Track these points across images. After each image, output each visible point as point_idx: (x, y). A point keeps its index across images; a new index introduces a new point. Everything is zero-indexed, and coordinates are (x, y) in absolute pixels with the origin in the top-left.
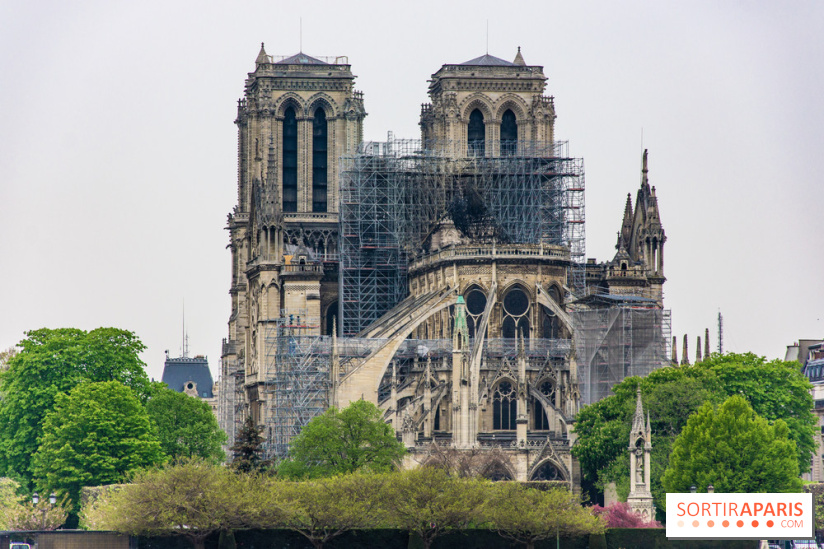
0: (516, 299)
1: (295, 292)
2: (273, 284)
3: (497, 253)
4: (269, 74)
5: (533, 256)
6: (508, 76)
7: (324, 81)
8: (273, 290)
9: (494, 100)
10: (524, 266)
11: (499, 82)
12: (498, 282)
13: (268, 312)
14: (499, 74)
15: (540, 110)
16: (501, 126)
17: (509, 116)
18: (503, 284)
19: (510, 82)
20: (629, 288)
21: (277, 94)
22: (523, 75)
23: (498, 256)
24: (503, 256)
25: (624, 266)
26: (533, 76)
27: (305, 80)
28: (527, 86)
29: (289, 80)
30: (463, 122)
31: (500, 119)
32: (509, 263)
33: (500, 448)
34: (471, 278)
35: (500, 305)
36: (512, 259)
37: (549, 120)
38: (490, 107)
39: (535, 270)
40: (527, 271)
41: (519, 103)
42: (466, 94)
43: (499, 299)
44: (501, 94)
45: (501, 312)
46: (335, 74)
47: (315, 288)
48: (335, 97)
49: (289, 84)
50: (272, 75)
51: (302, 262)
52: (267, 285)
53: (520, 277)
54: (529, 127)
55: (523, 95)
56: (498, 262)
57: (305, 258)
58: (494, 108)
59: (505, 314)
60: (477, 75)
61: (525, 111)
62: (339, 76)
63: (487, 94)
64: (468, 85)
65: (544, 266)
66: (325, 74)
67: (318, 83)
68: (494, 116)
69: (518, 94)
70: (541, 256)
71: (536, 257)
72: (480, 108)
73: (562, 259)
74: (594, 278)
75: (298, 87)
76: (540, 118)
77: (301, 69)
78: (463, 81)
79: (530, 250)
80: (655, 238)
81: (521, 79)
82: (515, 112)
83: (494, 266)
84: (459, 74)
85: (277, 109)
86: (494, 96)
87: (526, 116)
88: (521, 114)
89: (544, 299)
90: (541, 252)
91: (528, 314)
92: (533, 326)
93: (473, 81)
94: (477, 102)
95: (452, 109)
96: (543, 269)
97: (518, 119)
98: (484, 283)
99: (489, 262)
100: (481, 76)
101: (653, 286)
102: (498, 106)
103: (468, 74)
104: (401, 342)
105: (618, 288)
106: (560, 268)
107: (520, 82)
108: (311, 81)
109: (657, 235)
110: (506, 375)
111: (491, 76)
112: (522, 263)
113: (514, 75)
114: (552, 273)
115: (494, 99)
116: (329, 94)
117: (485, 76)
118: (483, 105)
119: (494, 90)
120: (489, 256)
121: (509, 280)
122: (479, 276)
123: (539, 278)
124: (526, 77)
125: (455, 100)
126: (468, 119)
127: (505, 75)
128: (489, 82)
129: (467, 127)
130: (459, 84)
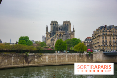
1: (48, 35)
4: (52, 22)
17: (68, 24)
18: (59, 34)
20: (72, 35)
30: (65, 25)
34: (57, 33)
37: (71, 25)
45: (59, 36)
47: (50, 35)
48: (56, 23)
53: (61, 33)
75: (54, 23)
83: (59, 32)
89: (62, 35)
90: (62, 31)
93: (65, 22)
101: (74, 35)
115: (67, 23)
124: (69, 22)
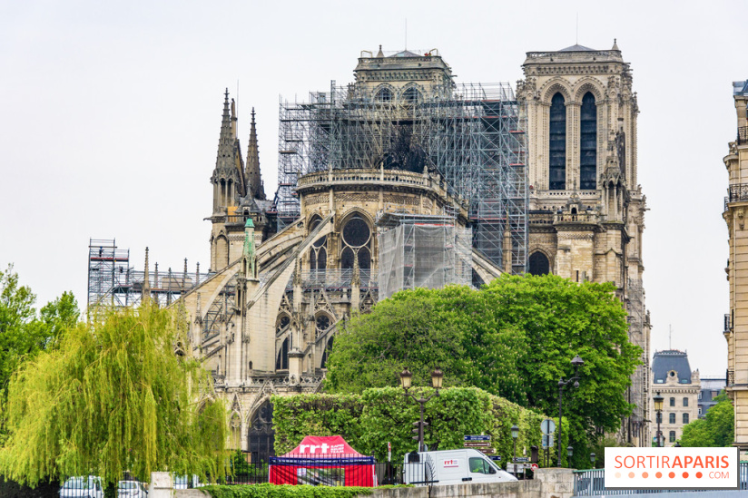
0: (356, 229)
1: (238, 243)
2: (220, 236)
3: (334, 179)
4: (365, 68)
5: (372, 182)
6: (585, 61)
7: (414, 71)
8: (221, 241)
9: (573, 83)
10: (363, 192)
11: (577, 66)
12: (336, 210)
13: (216, 263)
14: (577, 59)
15: (613, 90)
16: (582, 107)
17: (588, 98)
18: (341, 213)
19: (587, 66)
20: (579, 233)
21: (373, 86)
22: (599, 59)
23: (333, 183)
24: (339, 182)
25: (574, 211)
26: (609, 59)
27: (397, 72)
28: (603, 69)
29: (383, 72)
30: (544, 105)
31: (580, 101)
32: (347, 190)
33: (271, 385)
34: (313, 209)
35: (339, 236)
36: (348, 185)
38: (569, 90)
39: (377, 197)
40: (368, 198)
41: (597, 86)
42: (547, 78)
43: (338, 229)
44: (579, 77)
45: (340, 244)
46: (425, 64)
47: (257, 238)
48: (425, 86)
49: (383, 76)
50: (368, 68)
51: (246, 213)
52: (215, 237)
53: (359, 205)
54: (606, 106)
55: (599, 78)
56: (335, 188)
57: (249, 208)
58: (573, 91)
59: (343, 245)
60: (556, 60)
61: (602, 92)
62: (428, 66)
63: (565, 77)
64: (548, 70)
65: (388, 193)
66: (416, 66)
67: (409, 74)
68: (573, 98)
69: (595, 77)
70: (382, 182)
71: (376, 182)
72: (561, 92)
73: (411, 185)
74: (547, 225)
75: (391, 78)
76: (613, 97)
77: (395, 62)
78: (542, 67)
79: (368, 175)
80: (611, 182)
81: (597, 62)
82: (594, 94)
83: (331, 193)
84: (540, 62)
85: (372, 98)
86: (573, 79)
87: (603, 97)
88: (599, 95)
90: (382, 178)
91: (369, 245)
92: (373, 258)
93: (552, 67)
94: (557, 86)
95: (530, 92)
96: (384, 195)
97: (597, 100)
98: (324, 213)
99: (326, 189)
100: (559, 61)
101: (609, 232)
102: (576, 90)
103: (548, 60)
104: (230, 276)
105: (566, 233)
106: (412, 196)
107: (597, 65)
108: (402, 72)
109: (613, 179)
110: (323, 308)
111: (569, 61)
112: (361, 190)
113: (591, 59)
114: (398, 200)
116: (418, 83)
117: (564, 61)
118: (562, 88)
119: (572, 74)
120: (325, 183)
121: (347, 207)
122: (320, 205)
123: (380, 205)
125: (534, 84)
126: (550, 101)
127: (582, 60)
128: (567, 66)
129: (548, 109)
130: (539, 69)
